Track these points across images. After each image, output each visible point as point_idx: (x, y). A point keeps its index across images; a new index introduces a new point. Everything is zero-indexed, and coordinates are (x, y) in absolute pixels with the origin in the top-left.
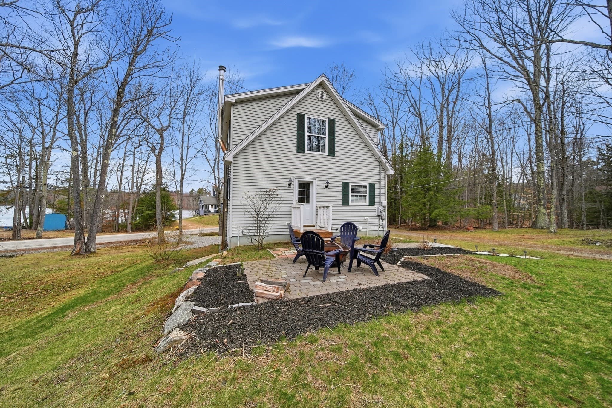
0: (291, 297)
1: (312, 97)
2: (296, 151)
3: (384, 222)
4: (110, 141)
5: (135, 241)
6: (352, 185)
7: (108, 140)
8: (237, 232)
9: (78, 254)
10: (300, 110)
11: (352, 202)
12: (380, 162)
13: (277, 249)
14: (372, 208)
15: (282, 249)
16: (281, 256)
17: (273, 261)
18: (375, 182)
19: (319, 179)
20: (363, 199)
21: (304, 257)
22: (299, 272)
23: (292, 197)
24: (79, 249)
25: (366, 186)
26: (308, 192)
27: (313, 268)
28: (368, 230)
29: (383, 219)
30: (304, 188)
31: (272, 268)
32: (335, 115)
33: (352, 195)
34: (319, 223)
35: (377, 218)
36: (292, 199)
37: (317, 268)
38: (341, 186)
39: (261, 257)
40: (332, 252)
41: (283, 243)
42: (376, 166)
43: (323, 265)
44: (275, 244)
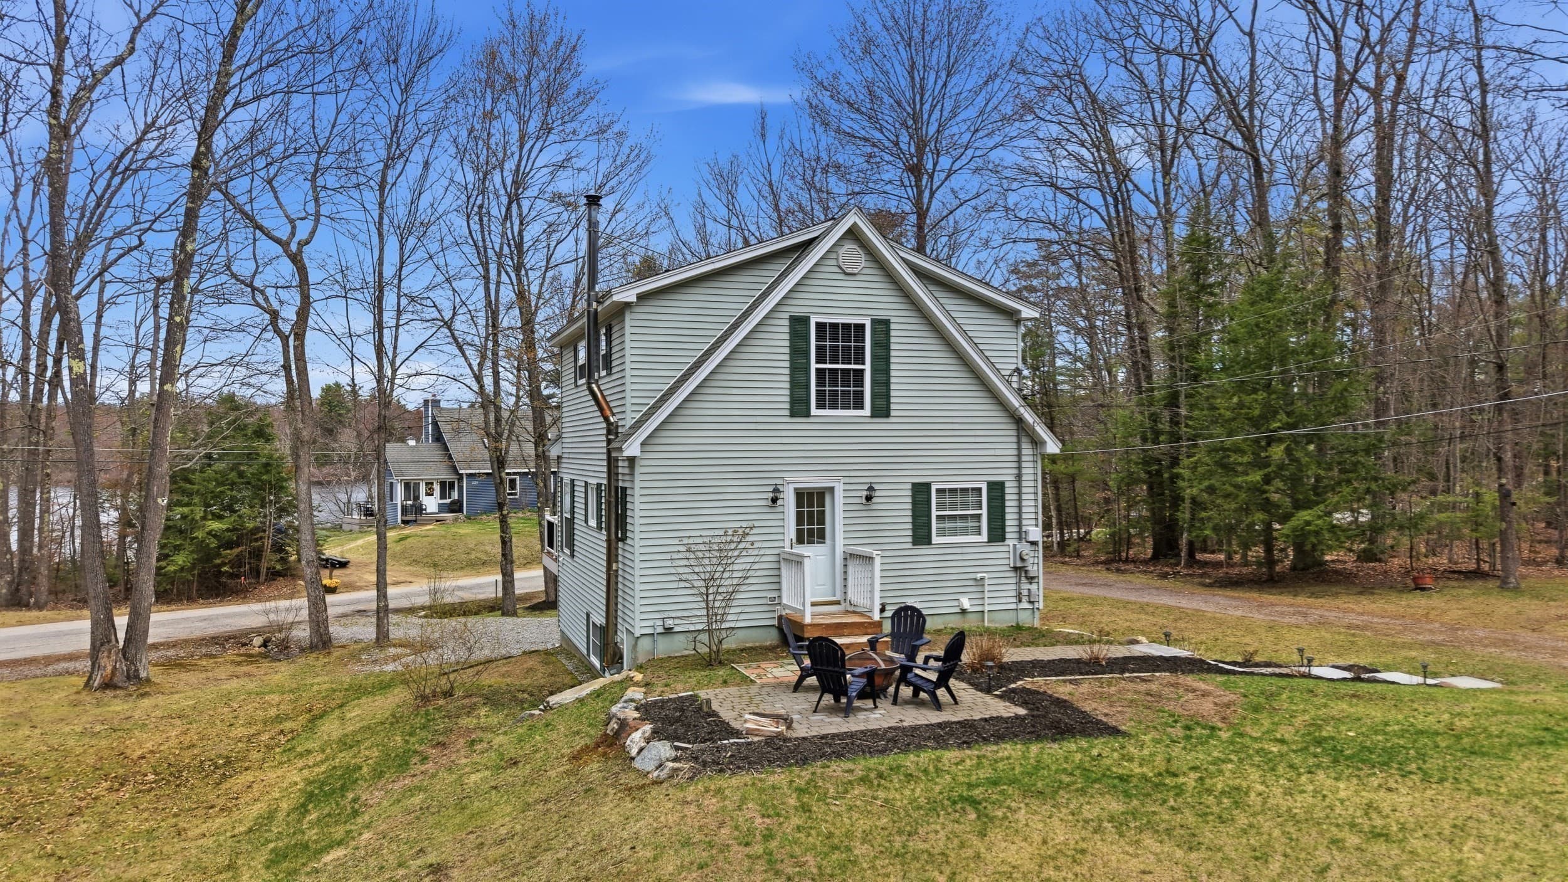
0: (795, 735)
1: (830, 268)
2: (787, 413)
3: (1034, 587)
4: (178, 319)
5: (220, 641)
6: (938, 490)
7: (171, 318)
8: (651, 623)
9: (108, 685)
10: (797, 308)
11: (942, 532)
12: (1019, 421)
13: (754, 664)
14: (997, 547)
15: (764, 665)
16: (765, 680)
17: (754, 690)
18: (1006, 475)
19: (847, 480)
20: (971, 524)
21: (812, 680)
22: (806, 706)
23: (780, 530)
24: (109, 669)
25: (979, 490)
26: (822, 514)
27: (828, 699)
28: (987, 608)
29: (1031, 579)
30: (811, 505)
31: (757, 699)
32: (889, 306)
33: (938, 517)
34: (850, 596)
35: (1012, 574)
36: (780, 537)
37: (837, 700)
38: (909, 493)
39: (725, 682)
40: (859, 670)
41: (761, 648)
42: (1008, 433)
43: (845, 694)
44: (742, 650)
